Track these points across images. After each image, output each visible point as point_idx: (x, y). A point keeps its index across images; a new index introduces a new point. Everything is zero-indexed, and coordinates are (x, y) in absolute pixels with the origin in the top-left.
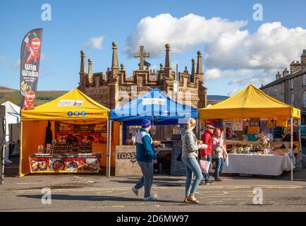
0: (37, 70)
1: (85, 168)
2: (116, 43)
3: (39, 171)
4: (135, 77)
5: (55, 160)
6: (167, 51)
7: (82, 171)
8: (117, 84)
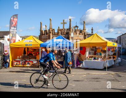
0: (16, 29)
1: (33, 65)
2: (51, 19)
3: (17, 66)
4: (58, 31)
5: (22, 62)
6: (70, 21)
7: (32, 66)
8: (51, 34)
